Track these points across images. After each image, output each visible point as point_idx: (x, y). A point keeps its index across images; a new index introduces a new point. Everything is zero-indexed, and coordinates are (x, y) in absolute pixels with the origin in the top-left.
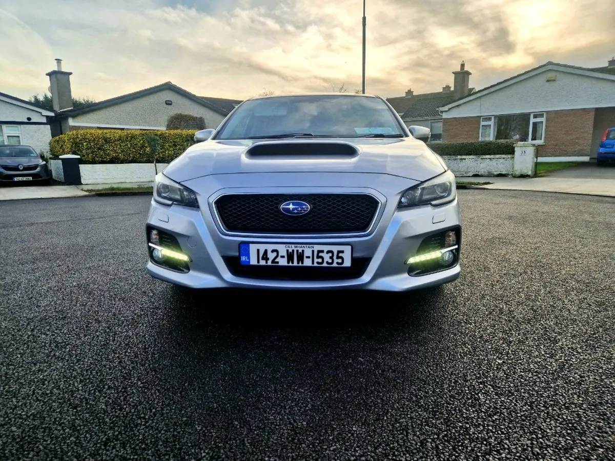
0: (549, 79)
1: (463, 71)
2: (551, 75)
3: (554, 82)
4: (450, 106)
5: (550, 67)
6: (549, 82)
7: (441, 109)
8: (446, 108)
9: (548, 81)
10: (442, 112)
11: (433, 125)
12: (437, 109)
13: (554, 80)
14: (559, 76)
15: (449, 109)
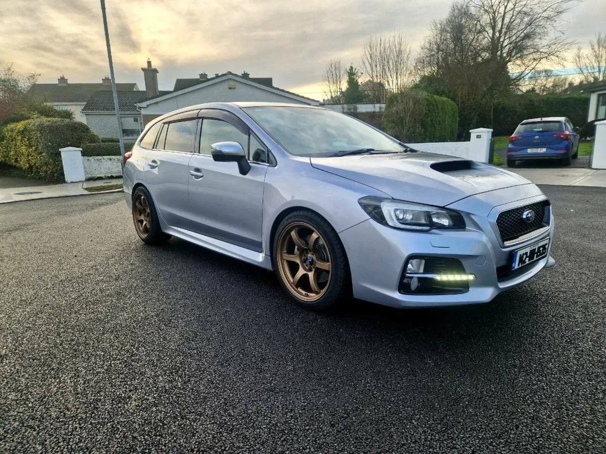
0: (231, 87)
1: (150, 68)
2: (232, 83)
3: (233, 90)
4: (148, 102)
5: (230, 76)
6: (231, 90)
7: (139, 105)
8: (144, 104)
9: (230, 88)
10: (140, 108)
11: (123, 120)
12: (135, 105)
13: (234, 88)
14: (238, 85)
15: (148, 106)
